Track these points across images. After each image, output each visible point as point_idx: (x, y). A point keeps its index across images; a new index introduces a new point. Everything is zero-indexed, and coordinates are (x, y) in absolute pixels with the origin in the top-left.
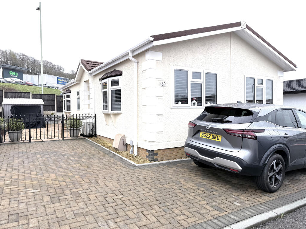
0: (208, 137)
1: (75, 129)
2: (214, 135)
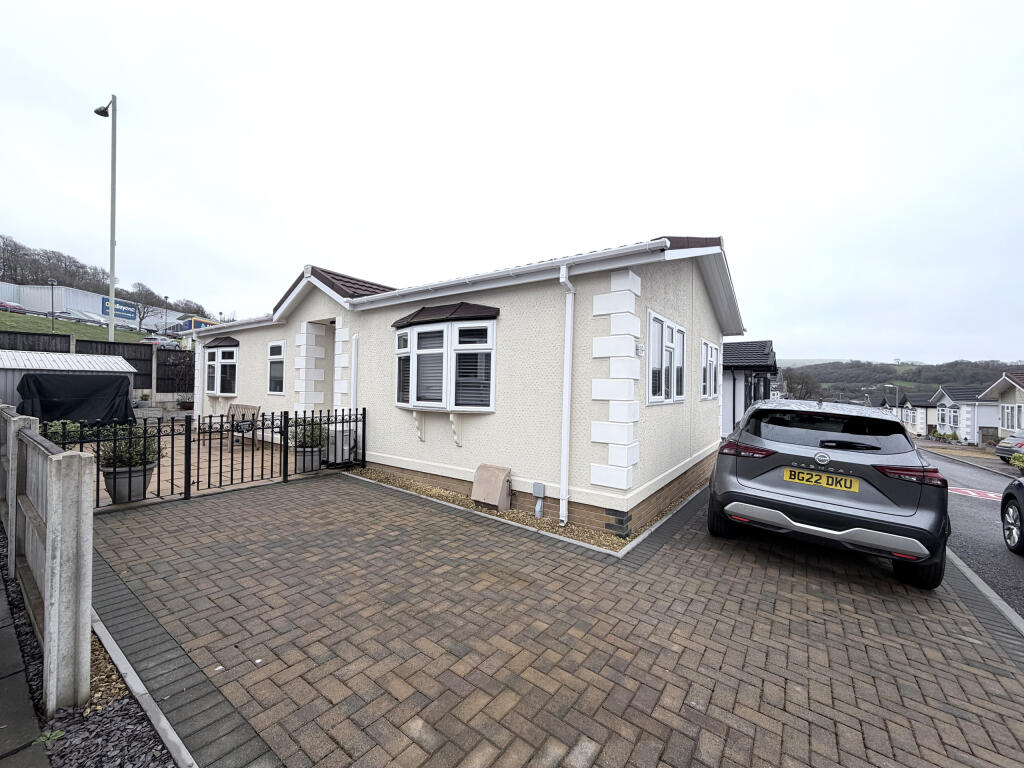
0: (813, 480)
1: (315, 449)
2: (834, 477)
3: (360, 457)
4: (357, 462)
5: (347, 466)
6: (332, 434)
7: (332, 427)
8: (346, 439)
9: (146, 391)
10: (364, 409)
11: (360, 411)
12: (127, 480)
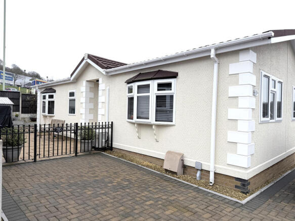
1: (90, 141)
3: (110, 145)
4: (109, 148)
5: (104, 149)
6: (97, 134)
7: (97, 131)
8: (104, 136)
9: (17, 113)
10: (112, 122)
11: (110, 123)
12: (11, 152)
